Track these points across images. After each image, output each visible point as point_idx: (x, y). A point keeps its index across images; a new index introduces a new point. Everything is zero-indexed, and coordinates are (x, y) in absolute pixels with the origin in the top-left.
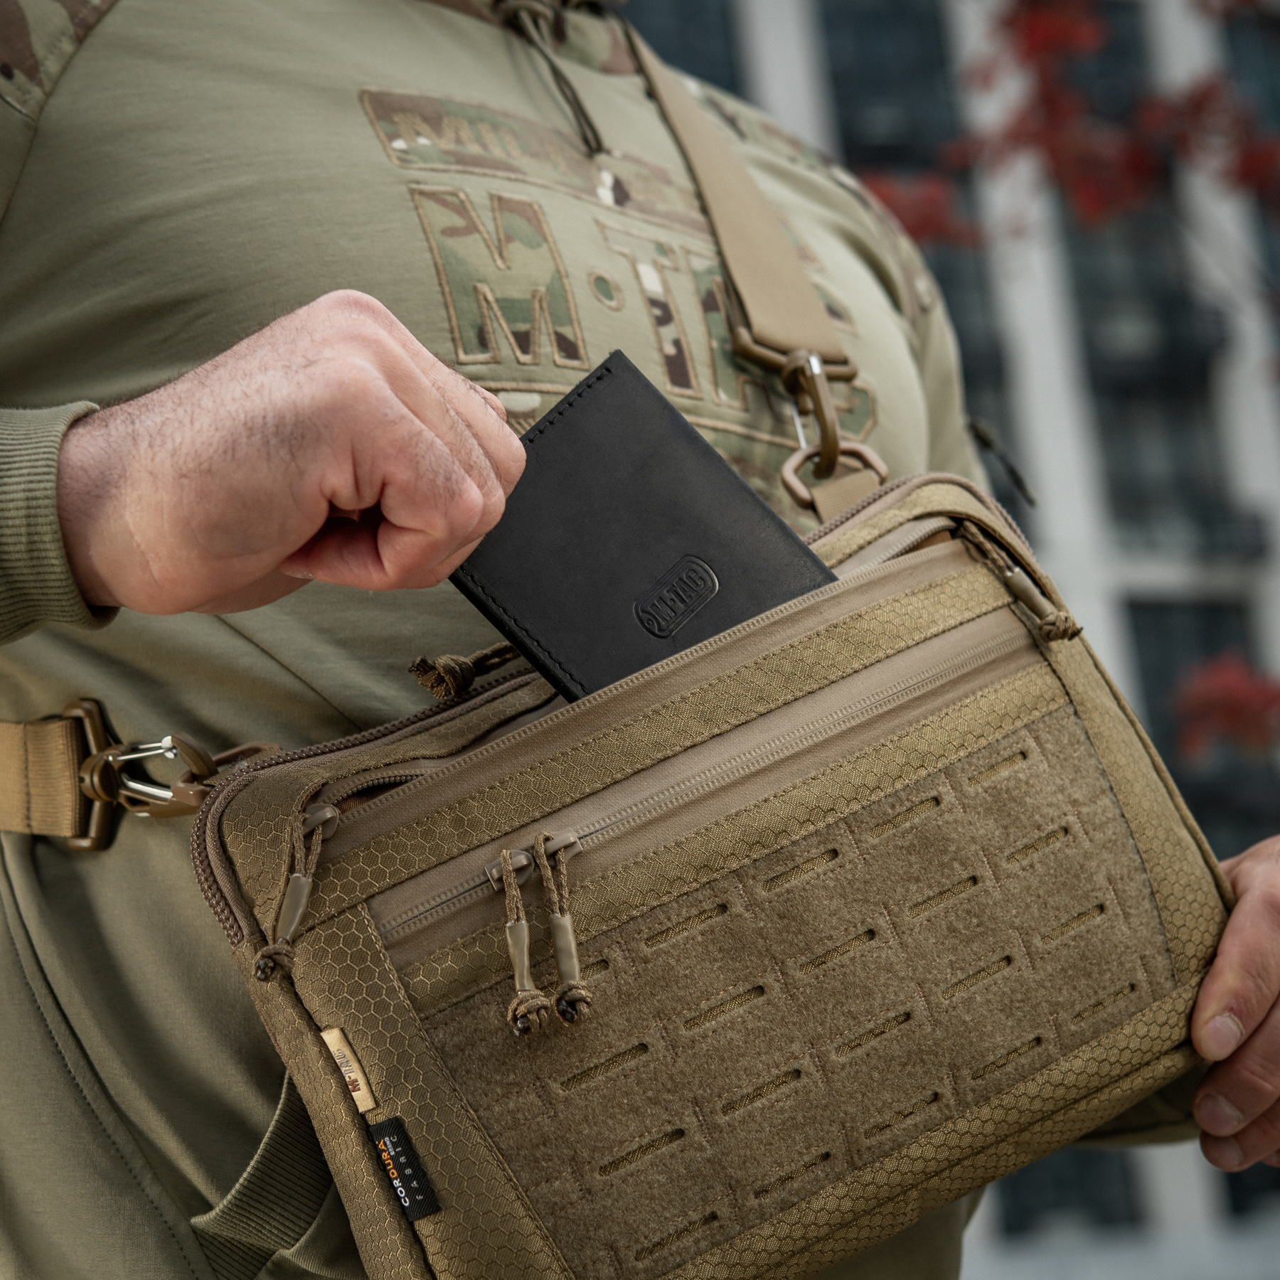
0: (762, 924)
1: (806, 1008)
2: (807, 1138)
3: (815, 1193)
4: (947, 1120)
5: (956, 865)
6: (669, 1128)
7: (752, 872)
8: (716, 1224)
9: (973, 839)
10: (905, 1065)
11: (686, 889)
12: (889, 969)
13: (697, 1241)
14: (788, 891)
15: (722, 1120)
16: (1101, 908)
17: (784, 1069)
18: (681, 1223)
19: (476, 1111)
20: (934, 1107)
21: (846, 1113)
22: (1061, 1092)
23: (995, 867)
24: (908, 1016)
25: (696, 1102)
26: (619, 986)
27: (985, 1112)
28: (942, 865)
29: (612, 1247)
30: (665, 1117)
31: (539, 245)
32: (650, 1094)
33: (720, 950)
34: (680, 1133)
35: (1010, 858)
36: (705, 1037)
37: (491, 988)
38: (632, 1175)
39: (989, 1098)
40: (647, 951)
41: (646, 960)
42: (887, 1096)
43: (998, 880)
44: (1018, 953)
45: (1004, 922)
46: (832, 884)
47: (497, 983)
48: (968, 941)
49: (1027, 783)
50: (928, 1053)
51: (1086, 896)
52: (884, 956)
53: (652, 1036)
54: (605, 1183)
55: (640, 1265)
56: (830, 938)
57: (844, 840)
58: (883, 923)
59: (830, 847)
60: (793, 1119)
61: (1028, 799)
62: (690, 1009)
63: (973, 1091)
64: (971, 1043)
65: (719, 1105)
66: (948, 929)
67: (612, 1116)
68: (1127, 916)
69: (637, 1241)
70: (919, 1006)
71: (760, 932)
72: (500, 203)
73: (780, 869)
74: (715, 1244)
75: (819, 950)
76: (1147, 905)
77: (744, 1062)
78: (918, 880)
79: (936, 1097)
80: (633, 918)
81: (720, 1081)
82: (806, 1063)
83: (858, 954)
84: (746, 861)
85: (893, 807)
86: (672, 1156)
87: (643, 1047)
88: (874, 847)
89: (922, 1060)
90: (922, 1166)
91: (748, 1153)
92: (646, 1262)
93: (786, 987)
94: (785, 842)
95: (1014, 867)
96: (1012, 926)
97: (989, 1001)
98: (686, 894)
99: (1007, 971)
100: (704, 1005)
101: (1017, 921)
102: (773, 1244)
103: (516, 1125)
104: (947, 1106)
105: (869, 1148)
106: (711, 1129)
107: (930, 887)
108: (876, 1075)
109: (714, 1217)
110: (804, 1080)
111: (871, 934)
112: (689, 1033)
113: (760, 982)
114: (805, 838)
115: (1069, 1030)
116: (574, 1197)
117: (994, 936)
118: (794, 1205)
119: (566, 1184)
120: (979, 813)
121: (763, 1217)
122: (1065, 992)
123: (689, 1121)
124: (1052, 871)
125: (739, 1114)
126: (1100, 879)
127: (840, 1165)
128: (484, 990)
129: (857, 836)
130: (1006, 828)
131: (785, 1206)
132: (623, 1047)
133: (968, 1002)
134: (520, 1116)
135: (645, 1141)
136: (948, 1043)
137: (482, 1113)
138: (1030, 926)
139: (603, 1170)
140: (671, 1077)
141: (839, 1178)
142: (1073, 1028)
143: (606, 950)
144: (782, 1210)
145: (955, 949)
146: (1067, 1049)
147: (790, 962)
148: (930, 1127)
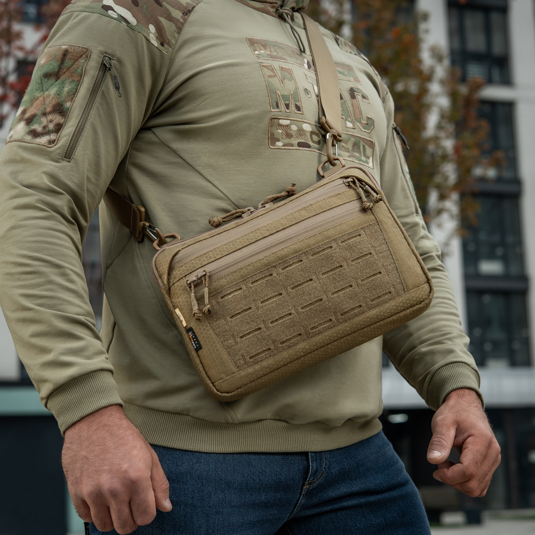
0: (281, 278)
1: (293, 298)
2: (294, 330)
3: (297, 344)
4: (335, 326)
5: (336, 263)
6: (257, 327)
7: (279, 266)
8: (271, 351)
9: (341, 256)
10: (321, 312)
11: (262, 270)
12: (316, 288)
13: (266, 355)
14: (288, 270)
15: (271, 325)
16: (380, 273)
17: (287, 313)
18: (261, 350)
19: (210, 324)
20: (330, 323)
21: (304, 324)
22: (368, 319)
23: (347, 263)
24: (321, 300)
25: (264, 321)
26: (244, 294)
27: (346, 324)
28: (332, 263)
29: (243, 356)
30: (256, 325)
31: (292, 80)
32: (252, 319)
33: (270, 285)
34: (260, 329)
35: (353, 261)
36: (266, 305)
37: (214, 295)
38: (248, 339)
39: (347, 321)
40: (252, 286)
41: (251, 288)
42: (316, 320)
43: (348, 266)
44: (354, 284)
45: (349, 276)
46: (300, 268)
47: (215, 294)
48: (339, 282)
49: (359, 242)
50: (328, 309)
51: (376, 270)
52: (314, 285)
53: (253, 306)
54: (241, 341)
55: (251, 360)
56: (299, 281)
57: (304, 258)
58: (314, 277)
59: (300, 259)
60: (290, 325)
61: (358, 246)
62: (262, 299)
63: (342, 319)
64: (340, 307)
65: (270, 321)
66: (333, 278)
67: (243, 325)
68: (388, 275)
69: (249, 354)
70: (324, 297)
71: (280, 280)
72: (282, 69)
73: (286, 265)
74: (271, 356)
75: (296, 284)
76: (395, 272)
77: (276, 311)
78: (325, 267)
79: (331, 320)
80: (248, 278)
81: (270, 316)
82: (293, 311)
83: (307, 285)
84: (277, 263)
85: (318, 249)
86: (258, 334)
87: (250, 308)
88: (313, 259)
89: (326, 311)
90: (329, 337)
91: (278, 333)
92: (252, 360)
93: (287, 293)
94: (288, 258)
95: (354, 263)
96: (352, 278)
97: (344, 296)
98: (262, 272)
99: (351, 289)
100: (266, 298)
101: (354, 276)
102: (287, 356)
103: (219, 327)
104: (334, 322)
105: (312, 333)
106: (267, 328)
107: (328, 268)
108: (312, 314)
109: (269, 349)
110: (292, 316)
111: (311, 280)
112: (262, 305)
113: (281, 292)
114: (293, 258)
115: (370, 303)
116: (233, 344)
117: (346, 280)
118: (292, 346)
119: (231, 341)
120: (344, 250)
121: (284, 350)
122: (368, 294)
123: (262, 326)
124: (365, 264)
125: (275, 324)
126: (380, 265)
127: (305, 337)
128: (212, 296)
129: (308, 256)
130: (351, 254)
131: (289, 347)
132: (245, 308)
133: (338, 296)
134: (220, 325)
135: (251, 331)
136: (332, 307)
137: (211, 325)
138: (357, 278)
139: (241, 337)
140: (257, 315)
141: (304, 340)
142: (371, 303)
143: (241, 286)
144: (289, 348)
145: (335, 283)
146: (370, 309)
147: (289, 287)
148: (330, 328)
